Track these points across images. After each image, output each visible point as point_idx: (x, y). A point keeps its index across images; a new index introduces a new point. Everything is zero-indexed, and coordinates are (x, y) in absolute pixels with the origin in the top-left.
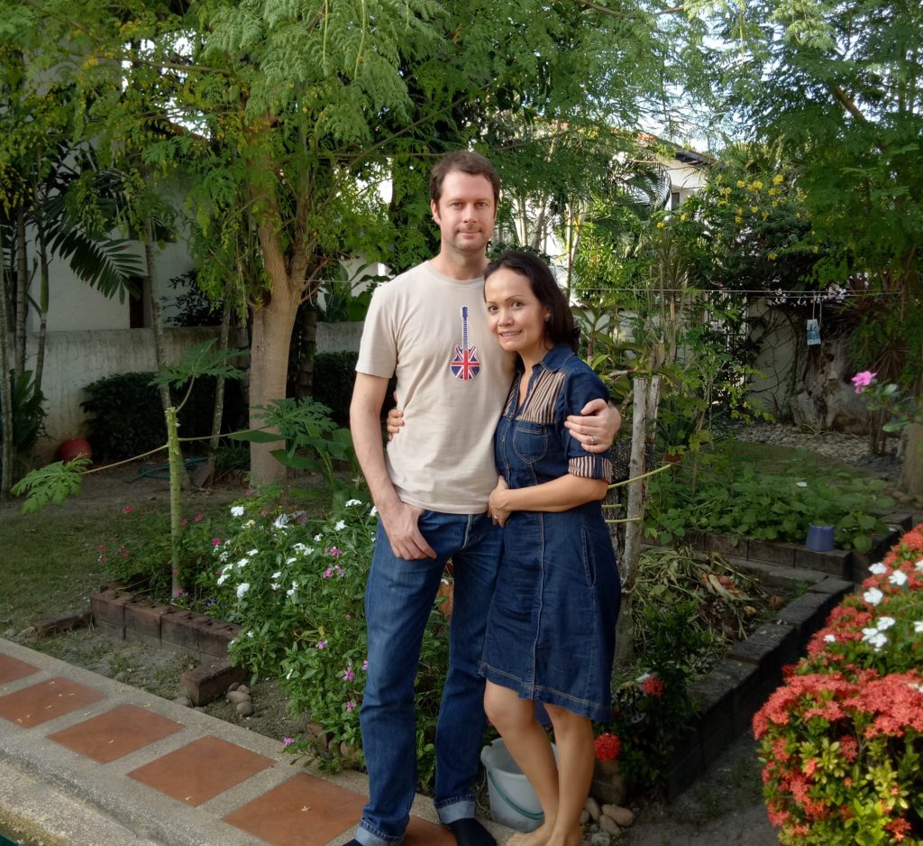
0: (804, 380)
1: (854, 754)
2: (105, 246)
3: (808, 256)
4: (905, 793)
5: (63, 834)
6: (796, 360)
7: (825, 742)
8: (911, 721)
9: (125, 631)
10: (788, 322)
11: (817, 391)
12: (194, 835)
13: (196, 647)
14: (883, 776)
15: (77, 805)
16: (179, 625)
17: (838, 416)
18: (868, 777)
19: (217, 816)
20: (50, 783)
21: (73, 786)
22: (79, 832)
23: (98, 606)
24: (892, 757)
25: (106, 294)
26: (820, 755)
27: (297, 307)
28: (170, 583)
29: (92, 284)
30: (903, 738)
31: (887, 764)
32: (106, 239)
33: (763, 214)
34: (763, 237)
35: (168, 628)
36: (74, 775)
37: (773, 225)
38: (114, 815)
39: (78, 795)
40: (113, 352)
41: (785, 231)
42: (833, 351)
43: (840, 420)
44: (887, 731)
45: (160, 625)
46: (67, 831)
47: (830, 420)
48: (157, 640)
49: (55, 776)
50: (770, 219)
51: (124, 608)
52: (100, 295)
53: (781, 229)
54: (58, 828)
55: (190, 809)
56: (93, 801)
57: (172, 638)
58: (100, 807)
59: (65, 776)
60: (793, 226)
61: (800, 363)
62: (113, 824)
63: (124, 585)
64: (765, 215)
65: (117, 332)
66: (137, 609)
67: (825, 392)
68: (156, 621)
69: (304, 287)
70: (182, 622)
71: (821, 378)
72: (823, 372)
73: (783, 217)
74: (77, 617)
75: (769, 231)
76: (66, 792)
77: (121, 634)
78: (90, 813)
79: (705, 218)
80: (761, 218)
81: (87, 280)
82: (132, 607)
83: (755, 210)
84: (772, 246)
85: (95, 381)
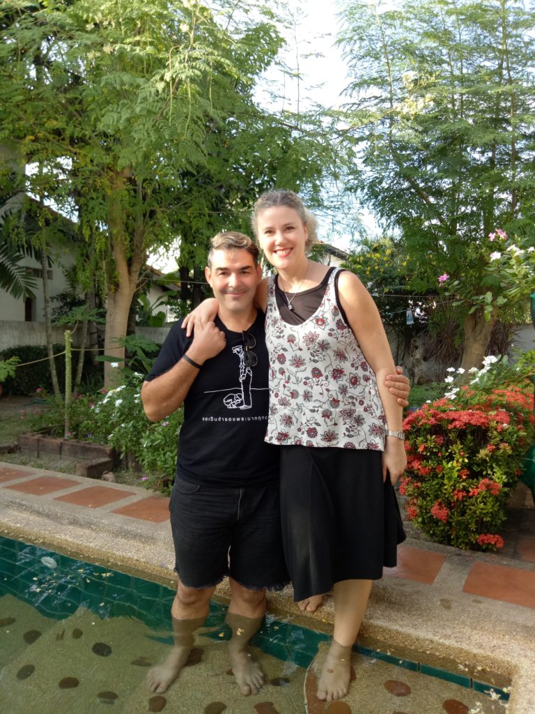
0: (403, 359)
1: (442, 442)
2: (16, 269)
3: (404, 291)
4: (467, 455)
5: (19, 525)
6: (398, 351)
7: (429, 437)
8: (469, 420)
9: (38, 453)
10: (393, 331)
11: (410, 366)
12: (96, 518)
13: (82, 457)
14: (457, 448)
15: (25, 515)
16: (72, 445)
17: (420, 378)
18: (449, 451)
19: (107, 511)
20: (8, 506)
21: (22, 505)
22: (27, 524)
23: (22, 440)
24: (460, 440)
25: (15, 297)
26: (426, 442)
27: (133, 293)
28: (64, 430)
29: (7, 291)
30: (466, 429)
31: (458, 442)
32: (16, 265)
35: (66, 448)
36: (22, 500)
37: (386, 275)
38: (48, 516)
39: (25, 510)
40: (16, 333)
42: (417, 344)
43: (421, 380)
44: (458, 426)
45: (61, 447)
46: (21, 524)
47: (416, 380)
48: (58, 456)
49: (11, 502)
50: (384, 272)
51: (38, 440)
52: (12, 297)
54: (17, 523)
55: (92, 509)
56: (35, 511)
57: (67, 454)
58: (39, 513)
59: (17, 501)
60: (396, 276)
61: (399, 353)
62: (47, 521)
63: (37, 431)
64: (382, 270)
65: (19, 323)
66: (46, 440)
67: (413, 366)
68: (58, 445)
69: (138, 282)
71: (411, 359)
72: (412, 356)
73: (391, 271)
74: (10, 447)
75: (384, 278)
76: (18, 509)
77: (36, 455)
78: (32, 518)
80: (380, 272)
81: (4, 288)
82: (43, 439)
83: (376, 268)
85: (5, 349)
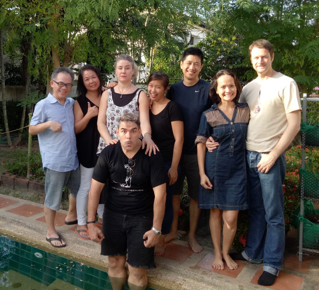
3: (244, 68)
9: (14, 186)
12: (62, 232)
19: (67, 229)
22: (25, 233)
23: (4, 178)
33: (228, 51)
34: (228, 60)
35: (31, 185)
36: (19, 219)
37: (231, 55)
41: (236, 58)
45: (28, 184)
49: (13, 220)
50: (230, 53)
51: (14, 179)
53: (234, 57)
54: (19, 232)
55: (59, 227)
56: (27, 226)
57: (32, 189)
59: (16, 220)
60: (239, 56)
63: (11, 172)
66: (19, 179)
68: (26, 183)
70: (36, 183)
73: (235, 53)
75: (230, 58)
76: (17, 225)
77: (13, 188)
78: (26, 230)
79: (205, 51)
80: (227, 52)
82: (17, 178)
83: (225, 49)
84: (231, 64)
